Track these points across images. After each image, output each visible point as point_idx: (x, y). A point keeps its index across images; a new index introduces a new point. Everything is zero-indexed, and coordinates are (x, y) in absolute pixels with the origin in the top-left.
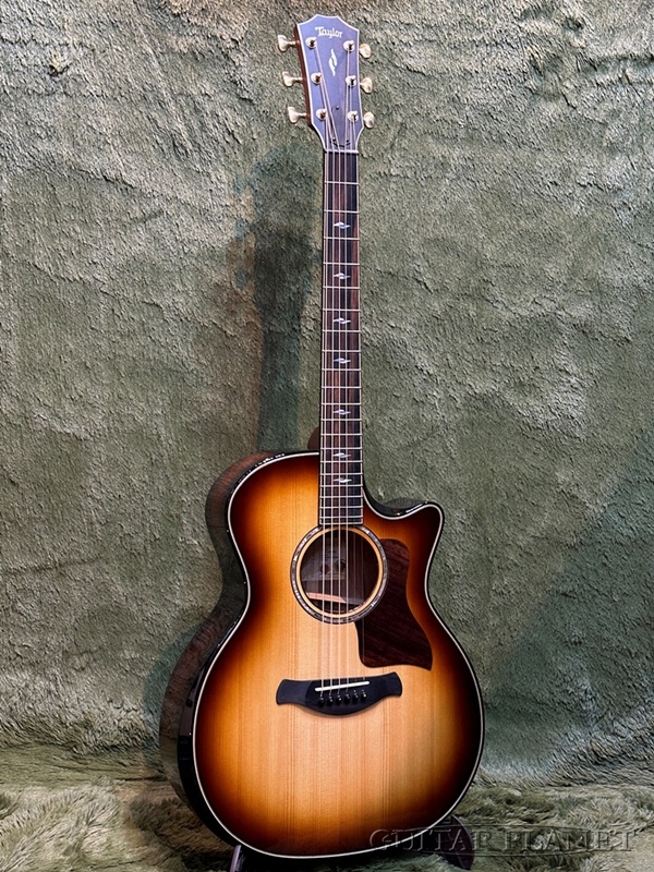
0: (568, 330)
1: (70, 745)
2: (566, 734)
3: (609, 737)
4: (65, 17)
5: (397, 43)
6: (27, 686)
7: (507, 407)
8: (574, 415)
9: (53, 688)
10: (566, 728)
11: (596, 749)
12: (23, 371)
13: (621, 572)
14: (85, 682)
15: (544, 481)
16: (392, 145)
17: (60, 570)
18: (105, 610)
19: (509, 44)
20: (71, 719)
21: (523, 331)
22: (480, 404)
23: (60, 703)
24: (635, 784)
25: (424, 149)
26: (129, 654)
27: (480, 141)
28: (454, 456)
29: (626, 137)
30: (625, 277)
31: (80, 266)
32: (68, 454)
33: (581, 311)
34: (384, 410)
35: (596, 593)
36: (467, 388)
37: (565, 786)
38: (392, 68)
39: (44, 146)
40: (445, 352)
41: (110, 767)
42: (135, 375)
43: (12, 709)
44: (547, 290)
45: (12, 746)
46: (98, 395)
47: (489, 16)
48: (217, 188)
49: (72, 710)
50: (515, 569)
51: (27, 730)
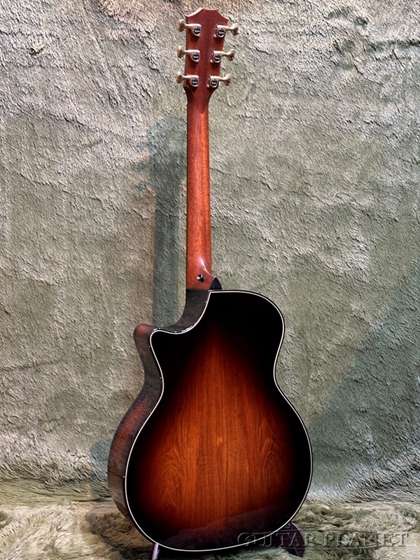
0: (358, 214)
1: (43, 479)
2: (357, 470)
3: (384, 471)
4: (41, 17)
5: (250, 33)
6: (15, 442)
7: (319, 262)
8: (362, 268)
9: (32, 443)
10: (357, 466)
11: (376, 479)
12: (14, 241)
13: (391, 367)
14: (52, 439)
15: (343, 309)
16: (247, 98)
17: (37, 368)
18: (65, 393)
19: (321, 34)
20: (44, 463)
21: (330, 215)
22: (303, 261)
23: (37, 453)
24: (401, 501)
25: (267, 100)
26: (80, 421)
27: (302, 95)
28: (286, 294)
29: (394, 93)
30: (394, 180)
31: (49, 175)
32: (42, 294)
33: (366, 202)
34: (242, 265)
35: (376, 380)
36: (294, 251)
37: (357, 502)
38: (247, 50)
39: (27, 99)
40: (280, 228)
41: (68, 493)
42: (84, 244)
43: (6, 457)
44: (345, 189)
45: (6, 480)
46: (62, 257)
47: (308, 16)
48: (136, 125)
49: (44, 457)
50: (325, 365)
51: (16, 470)
